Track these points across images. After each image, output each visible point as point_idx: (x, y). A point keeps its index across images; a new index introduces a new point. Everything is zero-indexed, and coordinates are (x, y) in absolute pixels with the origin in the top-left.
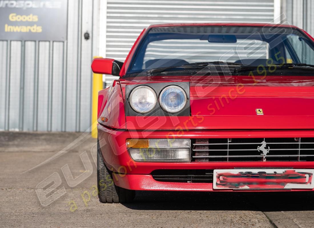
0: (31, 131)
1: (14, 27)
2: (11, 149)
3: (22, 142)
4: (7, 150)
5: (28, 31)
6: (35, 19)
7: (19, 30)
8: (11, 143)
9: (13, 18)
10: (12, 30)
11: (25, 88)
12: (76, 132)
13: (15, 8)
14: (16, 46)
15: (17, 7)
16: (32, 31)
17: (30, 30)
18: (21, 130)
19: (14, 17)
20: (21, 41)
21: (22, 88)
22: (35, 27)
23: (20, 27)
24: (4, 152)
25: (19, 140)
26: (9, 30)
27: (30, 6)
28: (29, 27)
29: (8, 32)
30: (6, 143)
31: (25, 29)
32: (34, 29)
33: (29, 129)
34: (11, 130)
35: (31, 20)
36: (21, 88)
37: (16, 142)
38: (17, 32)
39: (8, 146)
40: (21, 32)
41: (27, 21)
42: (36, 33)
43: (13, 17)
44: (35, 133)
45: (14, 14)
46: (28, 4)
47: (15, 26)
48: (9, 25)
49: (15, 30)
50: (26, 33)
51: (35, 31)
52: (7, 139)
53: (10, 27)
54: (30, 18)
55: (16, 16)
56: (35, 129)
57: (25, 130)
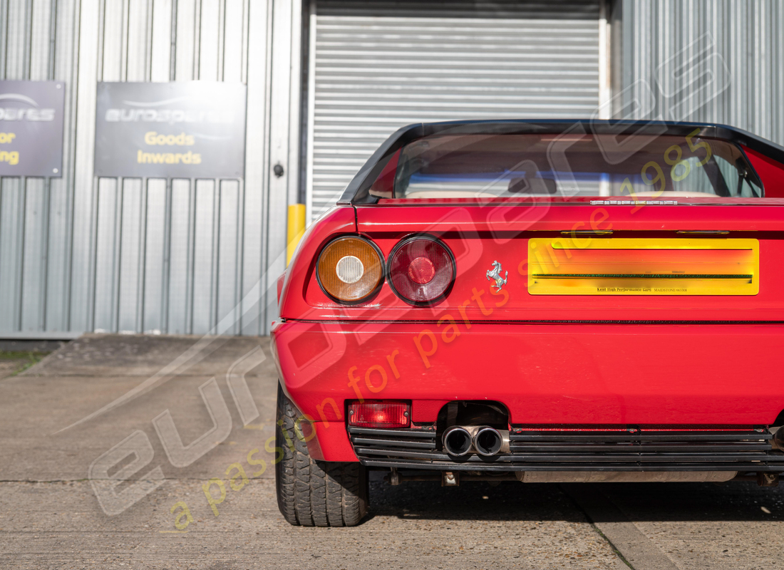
0: (182, 335)
1: (153, 155)
2: (138, 370)
3: (161, 357)
4: (129, 373)
5: (177, 161)
6: (190, 141)
7: (161, 161)
8: (140, 358)
9: (151, 140)
10: (149, 161)
11: (172, 260)
12: (260, 336)
13: (155, 122)
14: (157, 187)
15: (159, 120)
16: (185, 161)
17: (181, 160)
18: (164, 332)
19: (154, 139)
20: (166, 179)
21: (167, 260)
22: (189, 154)
23: (164, 156)
24: (123, 376)
25: (156, 352)
26: (144, 161)
27: (180, 119)
28: (179, 156)
29: (142, 164)
30: (132, 358)
31: (172, 159)
32: (187, 159)
33: (177, 331)
34: (148, 332)
35: (182, 143)
36: (164, 261)
37: (150, 357)
38: (158, 164)
39: (134, 363)
40: (165, 164)
41: (176, 145)
42: (191, 165)
43: (150, 138)
44: (189, 337)
45: (154, 133)
46: (178, 116)
47: (156, 153)
48: (144, 151)
49: (155, 161)
50: (174, 165)
51: (188, 162)
52: (135, 351)
53: (146, 155)
54: (180, 140)
55: (157, 136)
56: (188, 331)
57: (171, 333)
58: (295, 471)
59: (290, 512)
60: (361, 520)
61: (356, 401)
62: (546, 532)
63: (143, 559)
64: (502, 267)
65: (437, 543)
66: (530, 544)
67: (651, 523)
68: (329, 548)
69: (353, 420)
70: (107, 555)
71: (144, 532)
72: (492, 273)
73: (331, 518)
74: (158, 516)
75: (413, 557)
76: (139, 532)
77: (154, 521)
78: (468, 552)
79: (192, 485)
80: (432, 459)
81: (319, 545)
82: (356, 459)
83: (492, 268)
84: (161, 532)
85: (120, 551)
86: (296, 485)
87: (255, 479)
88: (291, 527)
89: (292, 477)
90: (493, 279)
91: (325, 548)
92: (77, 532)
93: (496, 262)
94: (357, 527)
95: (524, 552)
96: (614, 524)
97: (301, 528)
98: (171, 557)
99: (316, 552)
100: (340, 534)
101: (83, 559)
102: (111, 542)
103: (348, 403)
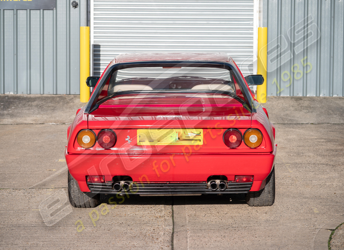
0: (25, 95)
3: (16, 111)
11: (19, 54)
18: (16, 93)
20: (14, 10)
34: (7, 93)
37: (10, 111)
44: (29, 96)
50: (17, 2)
51: (26, 0)
52: (2, 107)
56: (29, 92)
57: (19, 94)
58: (74, 191)
59: (73, 204)
60: (96, 206)
61: (89, 176)
62: (155, 209)
63: (29, 219)
64: (130, 137)
65: (118, 213)
66: (147, 213)
67: (191, 205)
68: (85, 215)
69: (88, 180)
70: (18, 218)
71: (27, 210)
72: (127, 139)
73: (86, 205)
74: (30, 204)
75: (109, 218)
76: (25, 210)
77: (30, 206)
78: (127, 216)
79: (40, 191)
80: (111, 191)
81: (82, 214)
82: (90, 191)
83: (127, 138)
84: (32, 210)
85: (21, 217)
86: (75, 196)
87: (63, 188)
88: (74, 208)
89: (73, 193)
90: (127, 141)
91: (84, 215)
92: (6, 210)
93: (128, 136)
94: (95, 208)
95: (144, 216)
96: (179, 205)
97: (77, 208)
98: (37, 218)
99: (81, 216)
100: (89, 210)
101: (11, 219)
102: (18, 213)
103: (87, 176)
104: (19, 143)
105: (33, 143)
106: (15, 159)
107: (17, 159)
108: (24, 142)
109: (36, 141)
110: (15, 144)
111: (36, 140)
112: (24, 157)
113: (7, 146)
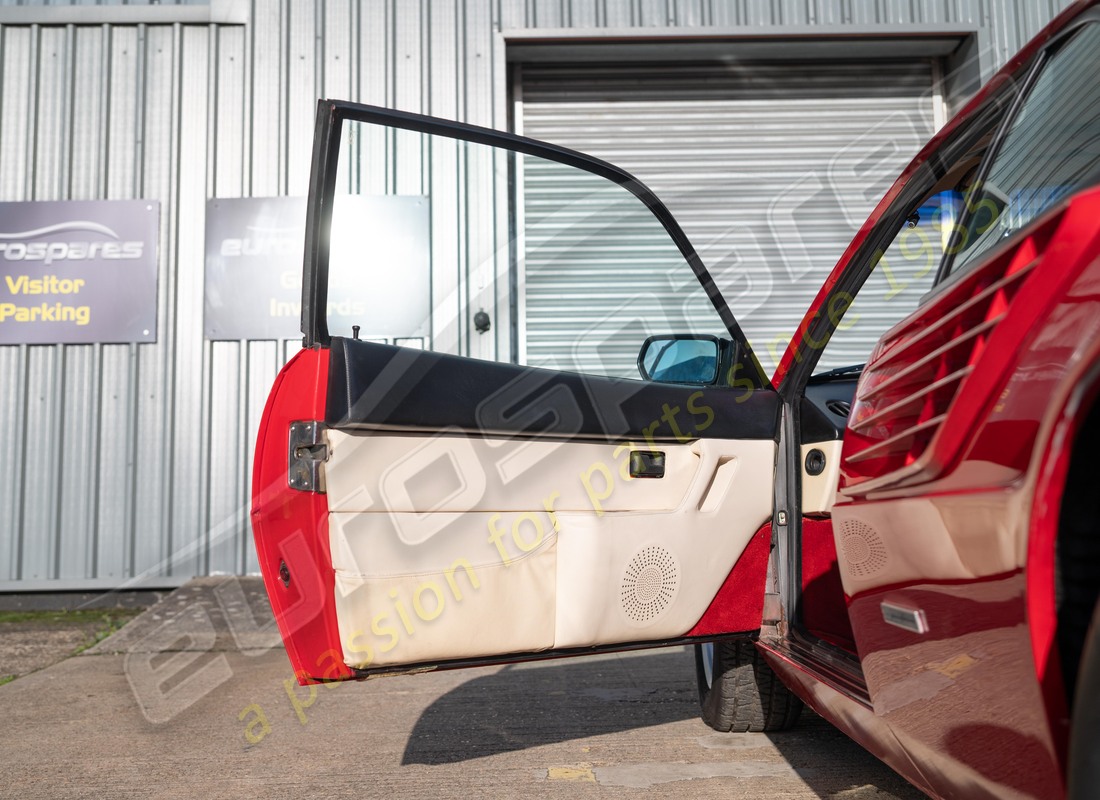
9: (289, 283)
10: (288, 313)
17: (334, 312)
19: (293, 280)
22: (347, 303)
26: (280, 313)
29: (277, 318)
43: (288, 280)
48: (279, 300)
51: (346, 312)
53: (282, 305)
104: (336, 703)
105: (394, 698)
106: (322, 769)
107: (334, 774)
108: (355, 696)
109: (405, 693)
110: (322, 705)
111: (403, 690)
112: (368, 757)
113: (288, 715)
